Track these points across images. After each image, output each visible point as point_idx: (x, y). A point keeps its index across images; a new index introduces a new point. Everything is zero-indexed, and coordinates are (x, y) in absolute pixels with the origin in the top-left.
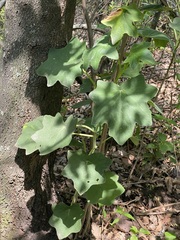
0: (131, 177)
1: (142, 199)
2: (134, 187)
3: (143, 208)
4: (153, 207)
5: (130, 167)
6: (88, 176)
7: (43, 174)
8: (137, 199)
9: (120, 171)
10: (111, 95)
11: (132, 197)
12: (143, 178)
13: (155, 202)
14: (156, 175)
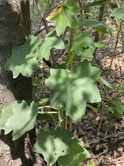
0: (99, 134)
1: (109, 151)
2: (101, 142)
3: (110, 158)
4: (117, 157)
5: (97, 126)
6: (54, 149)
7: (26, 145)
8: (105, 151)
9: (90, 130)
10: (61, 81)
11: (101, 150)
12: (108, 133)
13: (119, 152)
14: (118, 130)
